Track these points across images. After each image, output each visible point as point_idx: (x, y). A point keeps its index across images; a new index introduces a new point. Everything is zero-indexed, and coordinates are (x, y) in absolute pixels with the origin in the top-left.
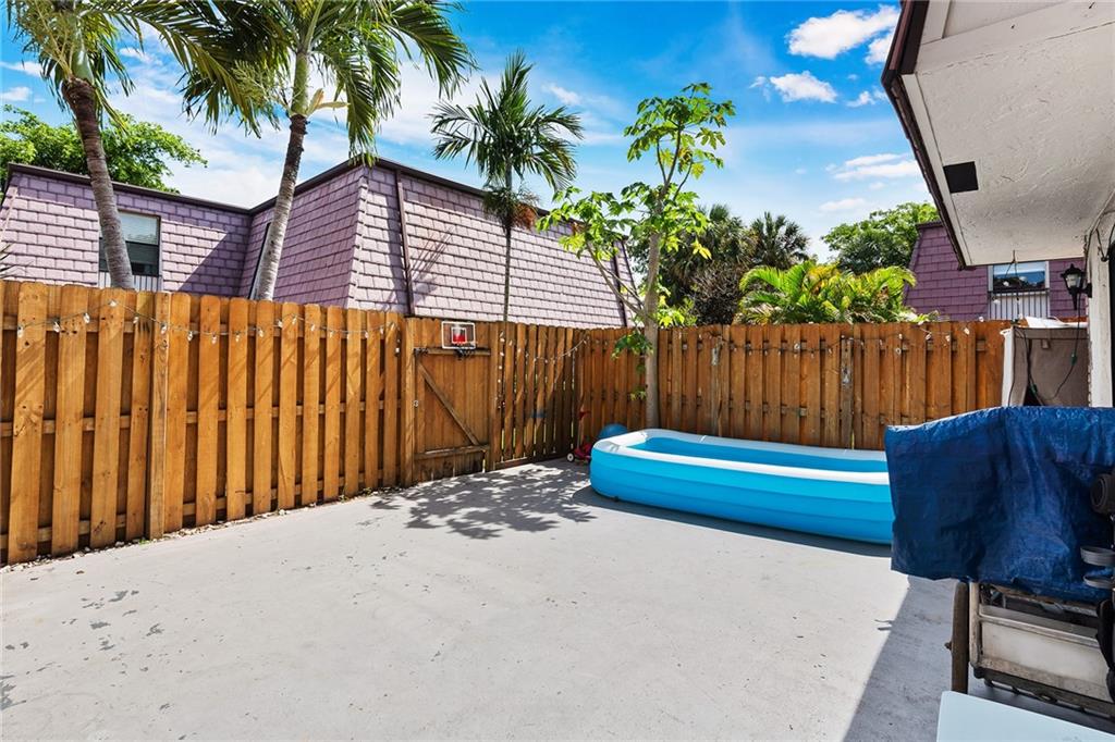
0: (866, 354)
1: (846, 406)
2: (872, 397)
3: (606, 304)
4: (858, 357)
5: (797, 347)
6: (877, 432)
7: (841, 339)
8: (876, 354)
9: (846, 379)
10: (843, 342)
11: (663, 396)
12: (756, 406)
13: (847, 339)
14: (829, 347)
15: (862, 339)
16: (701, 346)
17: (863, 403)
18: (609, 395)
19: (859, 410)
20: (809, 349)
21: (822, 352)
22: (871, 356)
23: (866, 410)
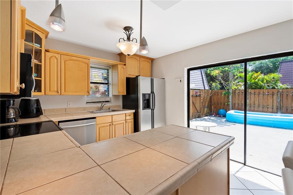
0: (283, 95)
1: (279, 106)
2: (285, 103)
3: (200, 83)
4: (282, 96)
5: (267, 94)
6: (286, 110)
7: (277, 92)
8: (286, 95)
9: (279, 100)
10: (278, 93)
11: (233, 104)
12: (256, 106)
13: (279, 92)
14: (275, 94)
15: (283, 92)
16: (243, 94)
17: (282, 105)
18: (219, 103)
19: (282, 106)
20: (270, 94)
21: (273, 95)
22: (285, 96)
23: (283, 106)
